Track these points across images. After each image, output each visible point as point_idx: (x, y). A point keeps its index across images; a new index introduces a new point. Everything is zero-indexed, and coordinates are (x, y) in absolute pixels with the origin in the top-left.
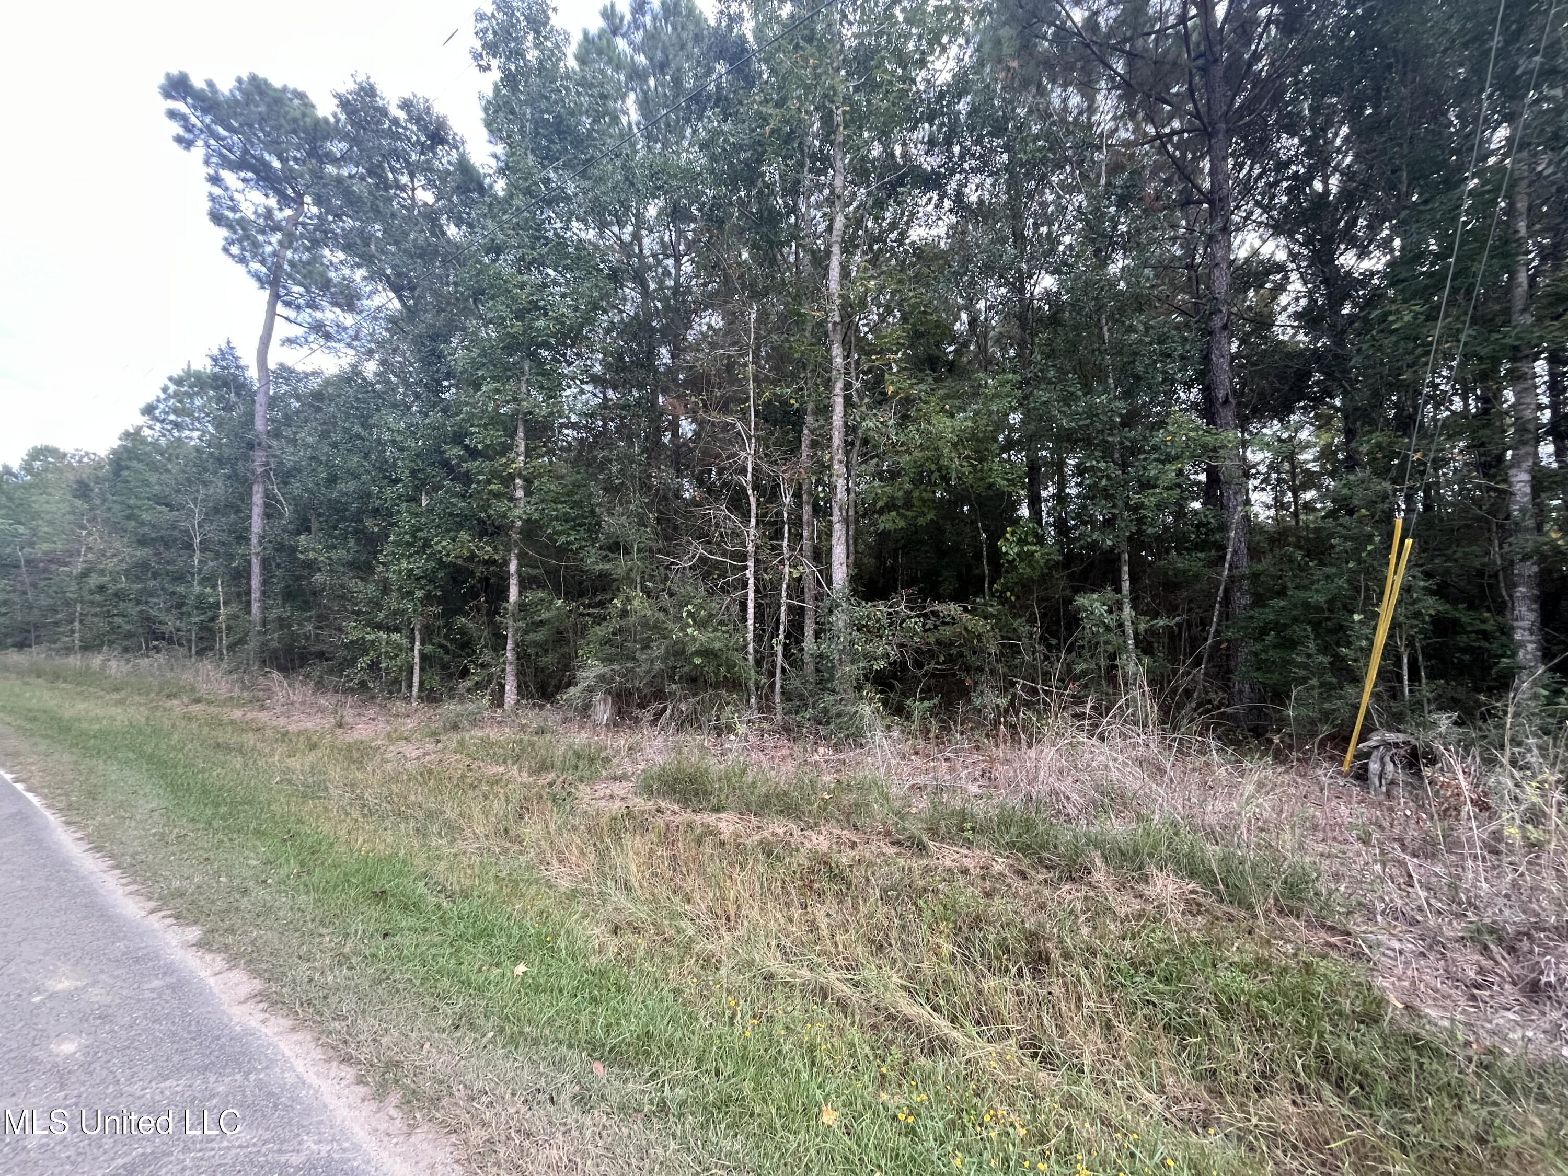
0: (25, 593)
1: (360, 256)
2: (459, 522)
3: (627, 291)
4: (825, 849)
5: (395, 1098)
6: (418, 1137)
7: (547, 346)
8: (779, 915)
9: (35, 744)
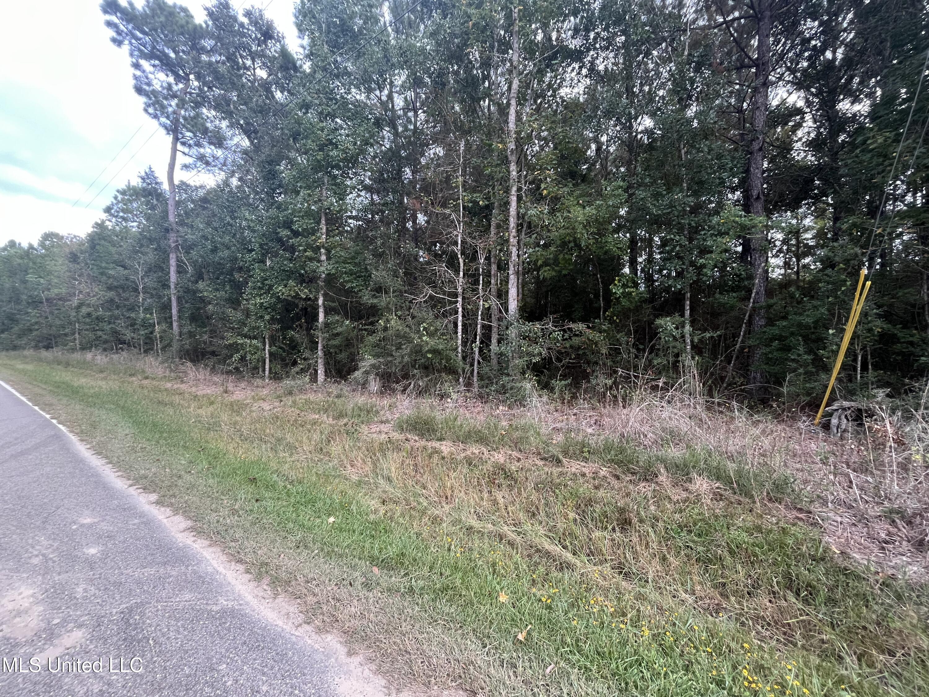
0: (47, 318)
1: (224, 112)
2: (290, 274)
3: (385, 132)
4: (502, 462)
5: (266, 580)
6: (280, 599)
7: (338, 167)
8: (475, 496)
9: (60, 400)
